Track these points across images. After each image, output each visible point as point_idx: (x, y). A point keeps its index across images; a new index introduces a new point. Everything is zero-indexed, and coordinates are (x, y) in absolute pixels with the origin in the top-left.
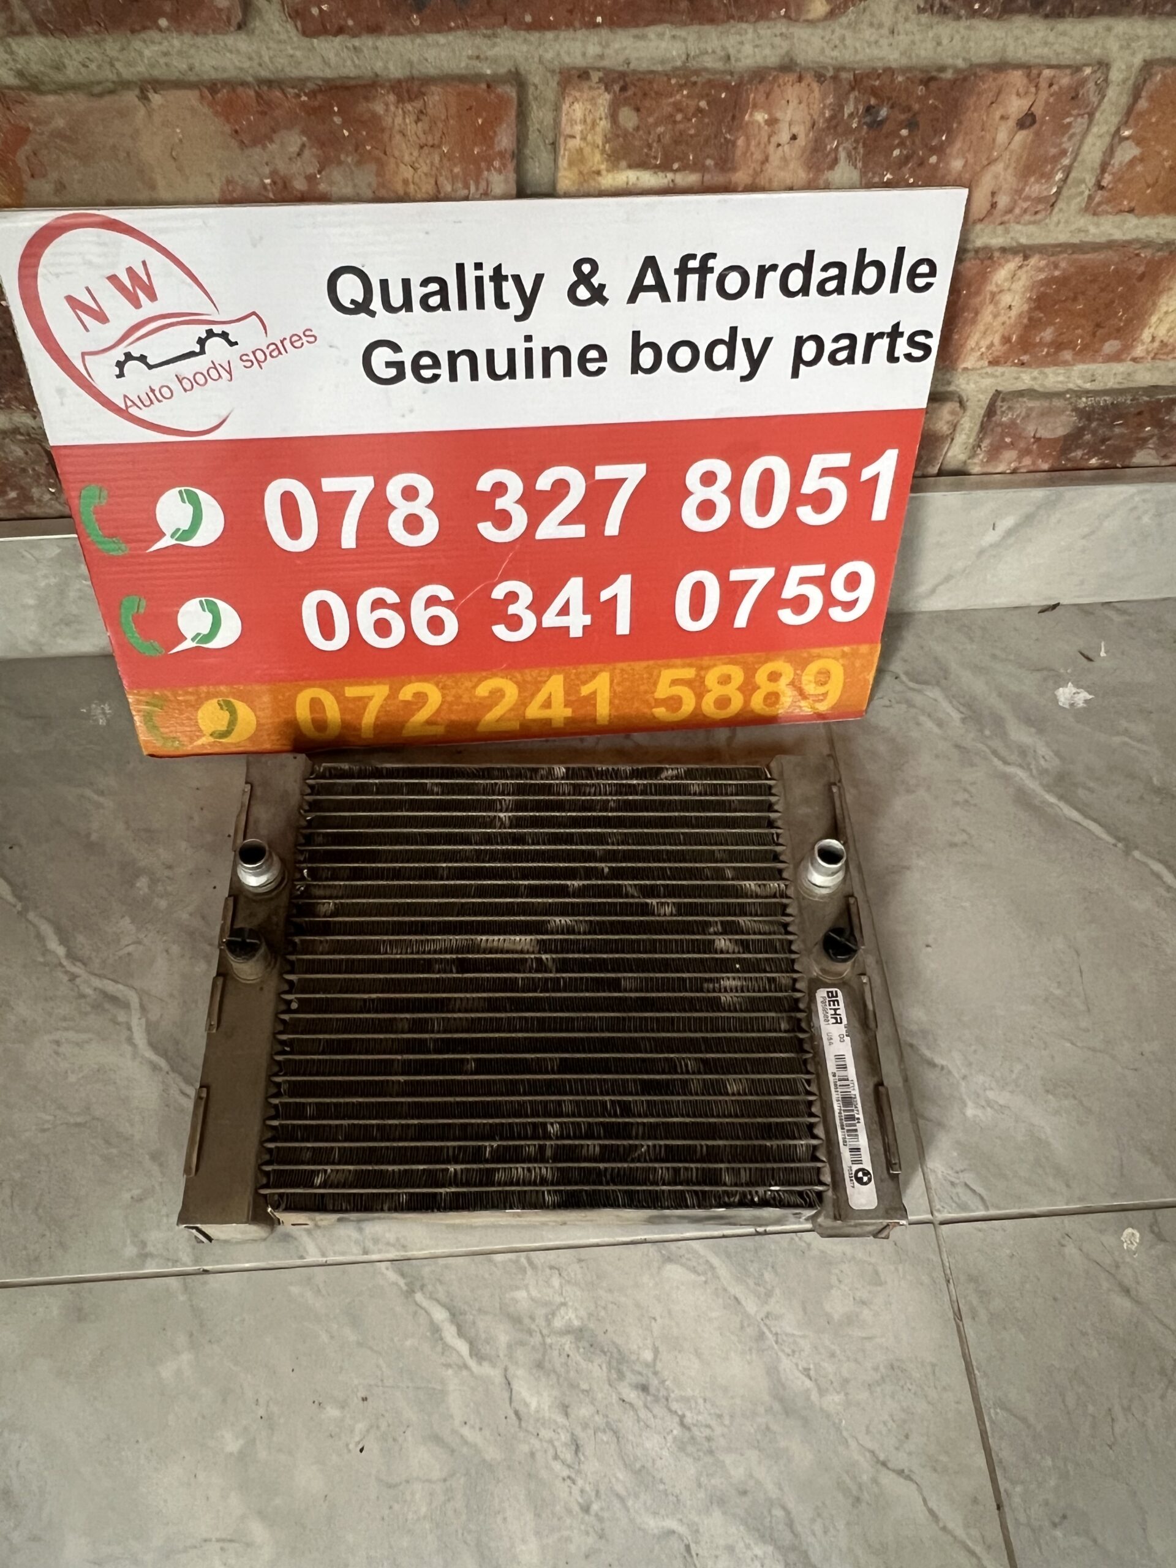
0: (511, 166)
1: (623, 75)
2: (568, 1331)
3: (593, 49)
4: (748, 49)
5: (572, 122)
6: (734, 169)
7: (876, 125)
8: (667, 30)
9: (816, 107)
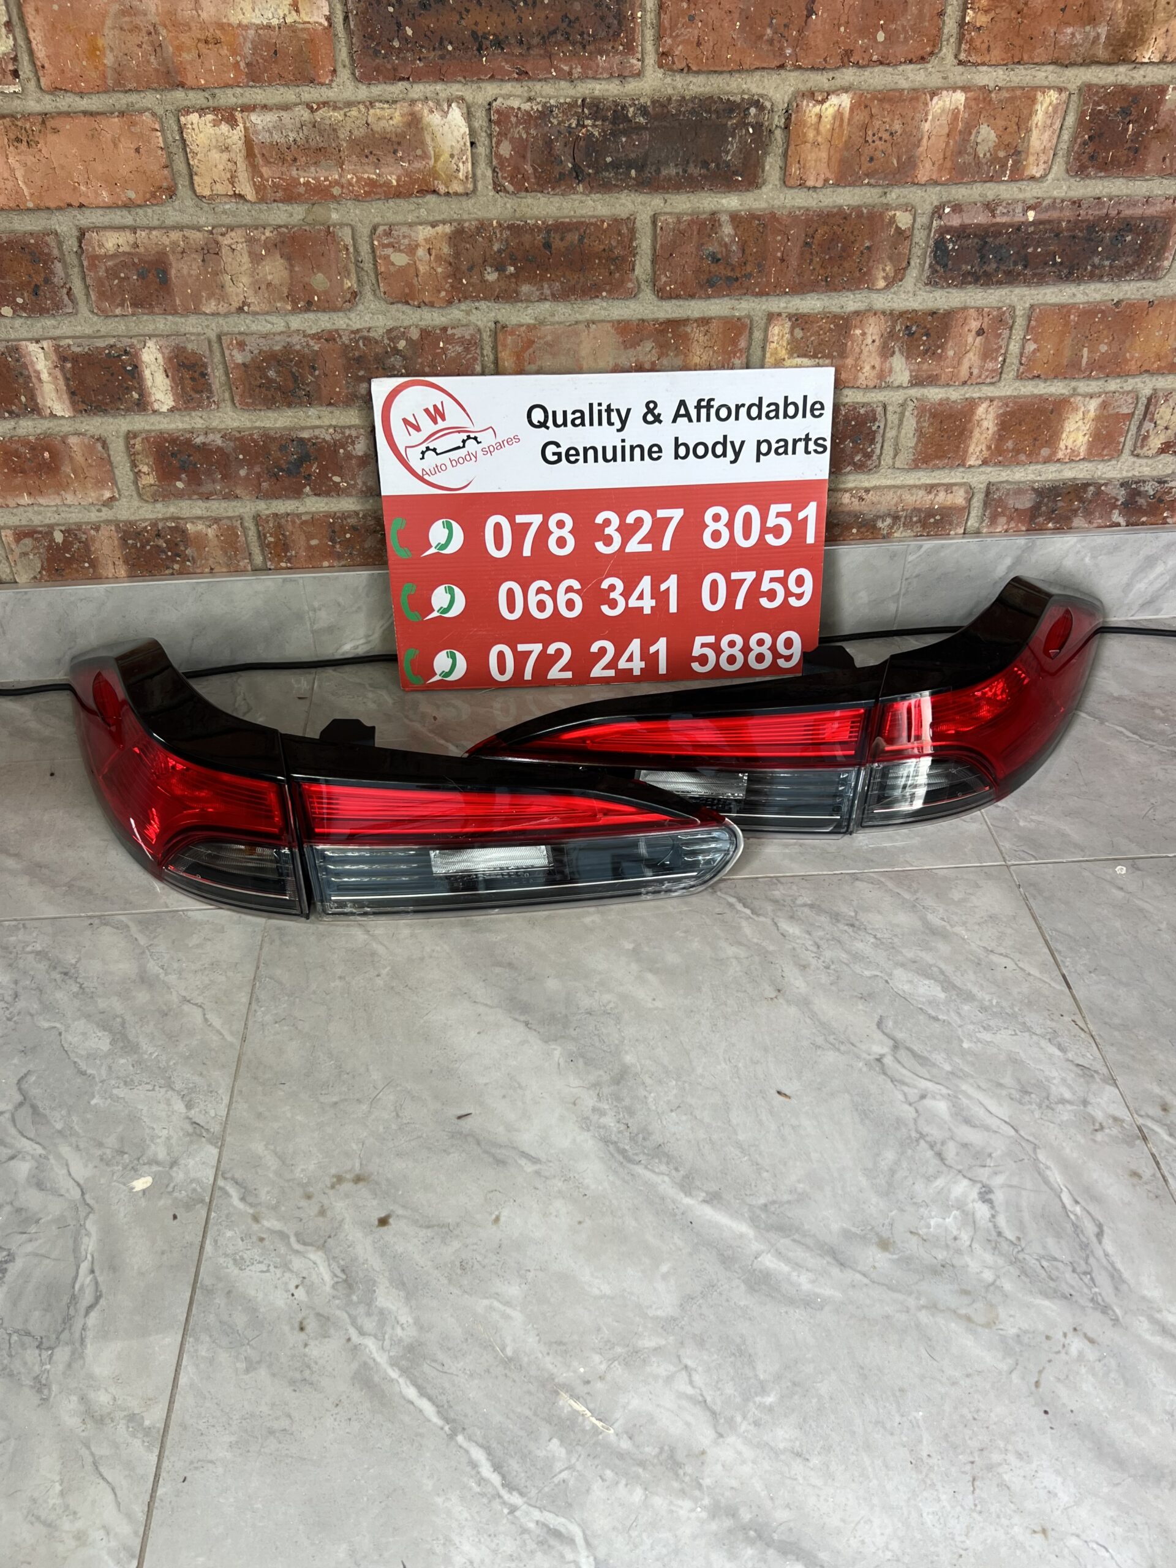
0: (744, 356)
1: (796, 314)
2: (805, 905)
3: (782, 305)
4: (851, 303)
5: (773, 335)
6: (847, 357)
7: (911, 335)
8: (815, 295)
9: (883, 327)
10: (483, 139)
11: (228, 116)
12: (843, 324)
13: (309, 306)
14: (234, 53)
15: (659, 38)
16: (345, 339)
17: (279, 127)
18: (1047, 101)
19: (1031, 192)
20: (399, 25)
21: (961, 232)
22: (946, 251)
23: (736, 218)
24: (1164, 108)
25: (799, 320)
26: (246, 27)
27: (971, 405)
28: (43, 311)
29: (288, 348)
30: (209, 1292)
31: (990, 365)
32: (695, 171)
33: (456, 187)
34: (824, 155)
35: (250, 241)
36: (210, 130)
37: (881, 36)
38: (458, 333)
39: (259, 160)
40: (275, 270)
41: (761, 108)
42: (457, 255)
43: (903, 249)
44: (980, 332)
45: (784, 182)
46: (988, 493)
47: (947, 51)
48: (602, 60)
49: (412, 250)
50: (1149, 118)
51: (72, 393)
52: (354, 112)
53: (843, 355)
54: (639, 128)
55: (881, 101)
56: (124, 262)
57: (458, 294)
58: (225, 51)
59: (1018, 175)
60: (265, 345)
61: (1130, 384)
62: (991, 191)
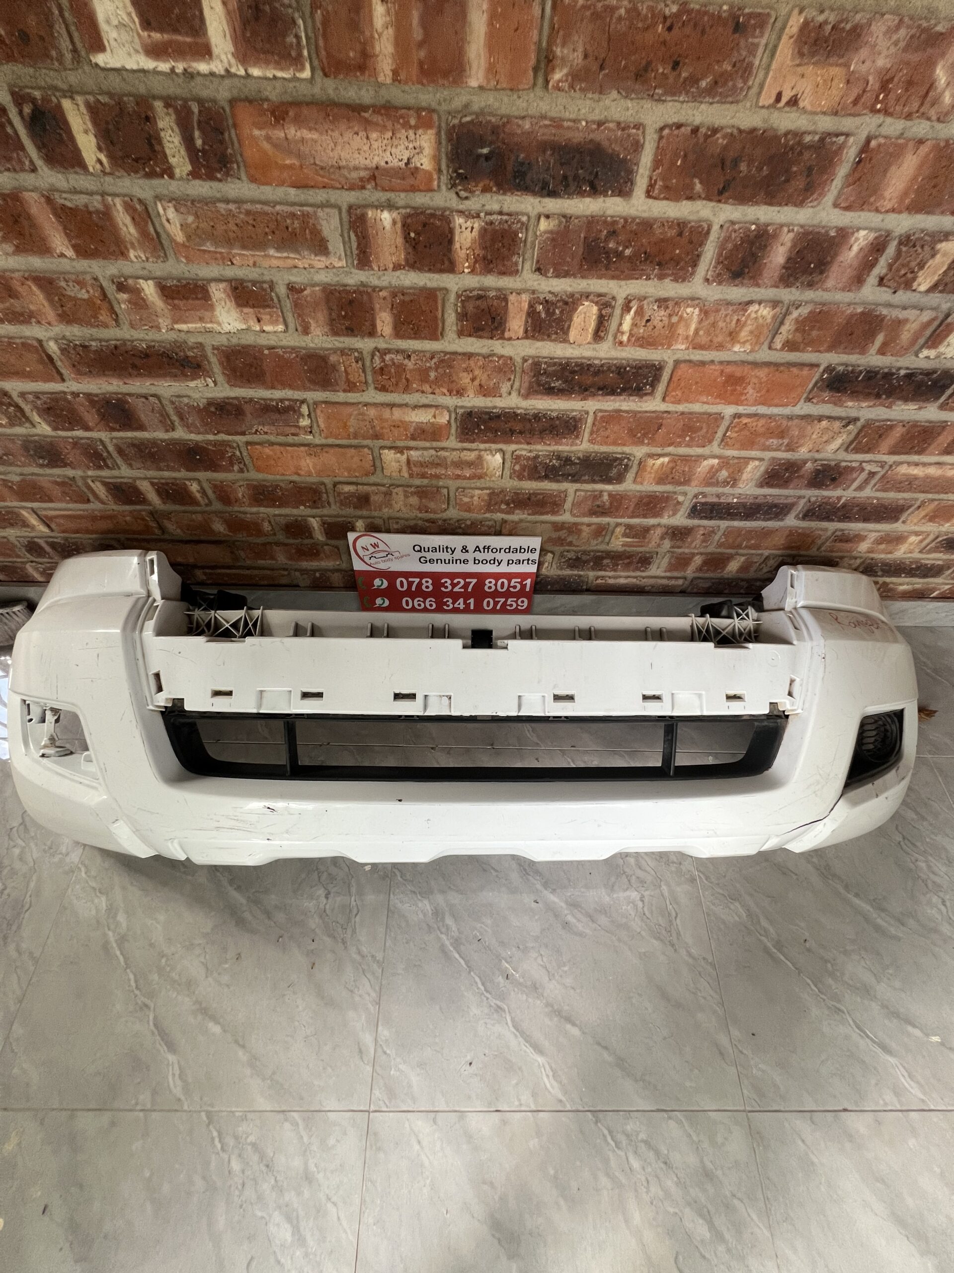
4: (652, 521)
7: (674, 533)
8: (638, 519)
9: (664, 530)
10: (508, 464)
11: (400, 450)
12: (647, 530)
13: (426, 512)
14: (406, 430)
15: (592, 433)
16: (440, 522)
17: (423, 455)
18: (752, 465)
19: (737, 491)
20: (478, 425)
21: (703, 504)
22: (696, 509)
23: (610, 495)
24: (804, 469)
25: (629, 527)
26: (412, 422)
27: (693, 555)
28: (318, 508)
29: (416, 525)
30: (393, 913)
31: (704, 544)
32: (597, 478)
33: (493, 478)
34: (653, 475)
35: (405, 491)
36: (392, 455)
37: (688, 439)
38: (487, 523)
39: (412, 465)
40: (414, 500)
41: (629, 459)
42: (490, 500)
43: (678, 507)
44: (704, 534)
45: (635, 481)
46: (692, 581)
47: (715, 443)
48: (564, 441)
49: (472, 497)
50: (796, 472)
51: (327, 534)
52: (455, 453)
53: (644, 538)
54: (577, 464)
55: (682, 461)
56: (351, 495)
57: (488, 510)
58: (402, 429)
59: (733, 486)
60: (406, 523)
61: (760, 552)
62: (720, 490)
